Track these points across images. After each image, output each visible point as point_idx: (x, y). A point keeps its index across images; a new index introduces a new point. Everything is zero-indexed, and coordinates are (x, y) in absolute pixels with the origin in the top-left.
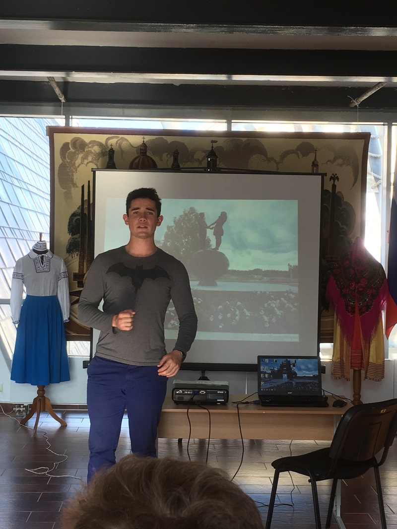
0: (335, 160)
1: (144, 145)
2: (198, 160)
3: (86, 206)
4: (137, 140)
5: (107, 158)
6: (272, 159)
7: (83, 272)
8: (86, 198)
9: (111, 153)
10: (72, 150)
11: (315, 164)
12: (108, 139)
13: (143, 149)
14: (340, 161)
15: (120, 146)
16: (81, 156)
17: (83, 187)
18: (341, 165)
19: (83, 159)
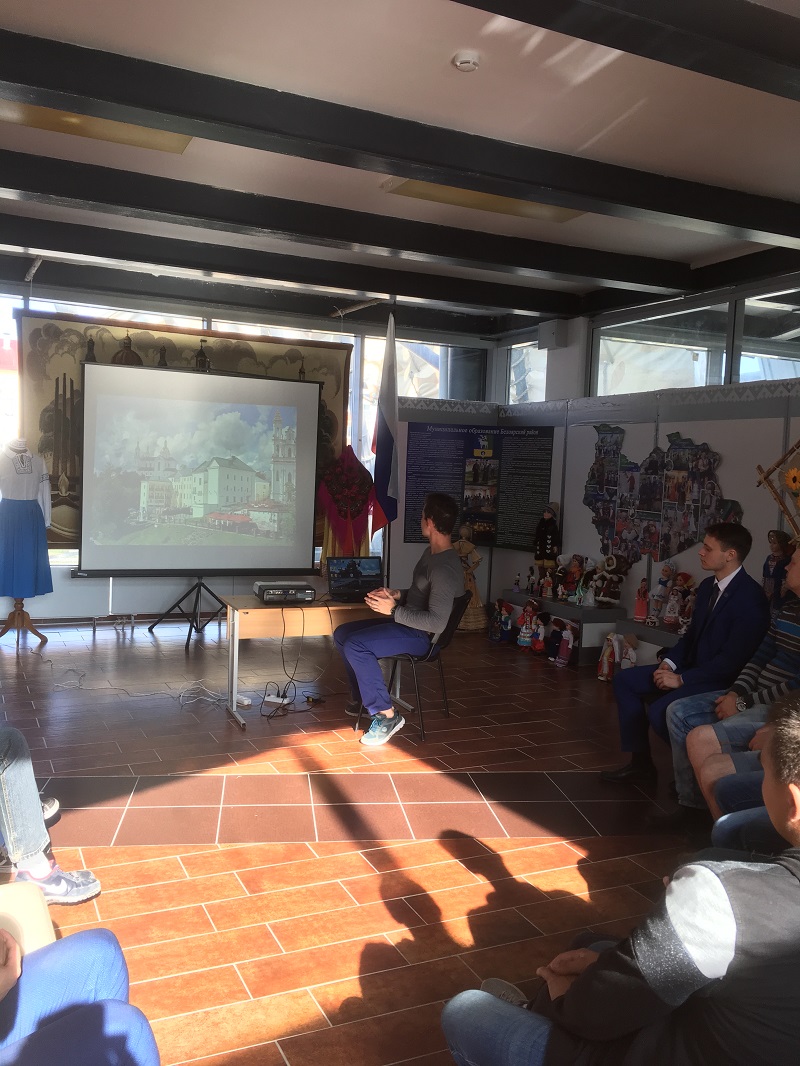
0: (321, 368)
1: (128, 338)
2: (186, 359)
3: (61, 401)
4: (121, 333)
5: (86, 349)
6: (262, 363)
7: (58, 472)
8: (61, 392)
9: (91, 344)
10: (44, 337)
11: (302, 372)
12: (87, 329)
13: (127, 343)
14: (325, 370)
15: (101, 338)
16: (54, 345)
17: (57, 380)
18: (326, 374)
19: (58, 348)
